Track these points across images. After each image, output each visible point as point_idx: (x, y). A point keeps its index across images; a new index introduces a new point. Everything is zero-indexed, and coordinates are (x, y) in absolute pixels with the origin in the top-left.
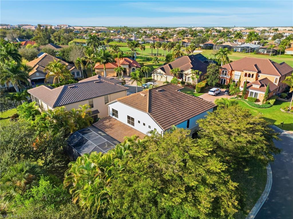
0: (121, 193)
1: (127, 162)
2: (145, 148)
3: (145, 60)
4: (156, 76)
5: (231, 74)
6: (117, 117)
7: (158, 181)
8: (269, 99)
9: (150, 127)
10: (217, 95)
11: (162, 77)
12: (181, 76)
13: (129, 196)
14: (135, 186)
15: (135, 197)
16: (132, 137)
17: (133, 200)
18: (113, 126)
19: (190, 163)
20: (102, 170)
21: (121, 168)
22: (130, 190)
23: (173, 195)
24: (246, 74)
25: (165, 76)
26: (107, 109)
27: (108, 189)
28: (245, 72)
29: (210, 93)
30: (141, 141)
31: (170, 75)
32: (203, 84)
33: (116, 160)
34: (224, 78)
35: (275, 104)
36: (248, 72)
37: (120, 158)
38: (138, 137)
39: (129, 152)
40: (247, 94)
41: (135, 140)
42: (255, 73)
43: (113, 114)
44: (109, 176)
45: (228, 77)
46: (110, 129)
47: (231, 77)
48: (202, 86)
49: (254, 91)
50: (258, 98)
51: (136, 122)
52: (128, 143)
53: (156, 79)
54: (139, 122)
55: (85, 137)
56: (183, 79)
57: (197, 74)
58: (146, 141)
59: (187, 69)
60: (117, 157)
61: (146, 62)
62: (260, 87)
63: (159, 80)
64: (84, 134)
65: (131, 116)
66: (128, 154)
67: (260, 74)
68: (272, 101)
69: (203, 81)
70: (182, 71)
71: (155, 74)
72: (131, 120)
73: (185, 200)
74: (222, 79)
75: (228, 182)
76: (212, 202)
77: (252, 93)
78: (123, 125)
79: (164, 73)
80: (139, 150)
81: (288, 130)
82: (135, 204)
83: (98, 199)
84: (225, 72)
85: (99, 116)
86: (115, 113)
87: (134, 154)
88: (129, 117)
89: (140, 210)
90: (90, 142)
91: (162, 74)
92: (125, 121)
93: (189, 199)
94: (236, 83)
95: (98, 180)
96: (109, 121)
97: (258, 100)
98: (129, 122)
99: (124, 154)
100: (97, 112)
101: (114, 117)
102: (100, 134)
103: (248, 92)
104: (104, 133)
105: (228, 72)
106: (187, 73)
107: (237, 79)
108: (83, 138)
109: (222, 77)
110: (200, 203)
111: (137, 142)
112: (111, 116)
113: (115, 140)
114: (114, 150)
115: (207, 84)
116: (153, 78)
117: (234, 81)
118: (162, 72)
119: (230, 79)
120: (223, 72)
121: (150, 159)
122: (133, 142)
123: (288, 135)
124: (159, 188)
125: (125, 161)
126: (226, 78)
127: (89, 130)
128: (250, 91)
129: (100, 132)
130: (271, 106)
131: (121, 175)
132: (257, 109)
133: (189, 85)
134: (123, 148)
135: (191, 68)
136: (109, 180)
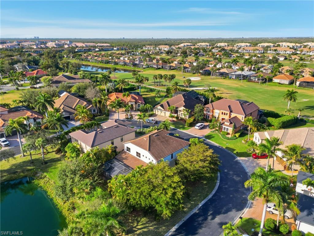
0: (136, 192)
1: (138, 179)
2: (146, 172)
3: (149, 91)
4: (157, 111)
5: (213, 112)
6: (130, 152)
7: (151, 186)
8: (236, 133)
9: (149, 159)
10: (201, 129)
11: (161, 112)
12: (176, 112)
13: (139, 193)
14: (141, 189)
15: (141, 193)
16: (140, 166)
17: (141, 195)
18: (128, 158)
19: (166, 178)
20: (126, 183)
21: (135, 182)
22: (139, 191)
23: (156, 192)
24: (222, 113)
25: (164, 112)
26: (123, 146)
27: (129, 191)
28: (222, 111)
29: (196, 127)
30: (144, 168)
31: (167, 111)
32: (192, 120)
33: (132, 178)
34: (208, 114)
35: (240, 136)
36: (224, 112)
37: (134, 177)
38: (143, 166)
39: (138, 174)
40: (222, 129)
41: (141, 167)
42: (228, 113)
43: (127, 150)
44: (129, 186)
45: (211, 114)
46: (126, 160)
47: (213, 114)
48: (190, 122)
49: (226, 127)
50: (229, 132)
51: (141, 156)
52: (138, 169)
53: (157, 113)
54: (143, 156)
55: (113, 165)
56: (177, 114)
57: (187, 111)
58: (147, 168)
59: (180, 106)
60: (132, 177)
61: (149, 92)
62: (230, 124)
63: (159, 114)
64: (112, 164)
65: (139, 152)
66: (138, 175)
67: (232, 113)
68: (237, 135)
69: (192, 117)
70: (177, 108)
71: (156, 110)
72: (138, 154)
73: (162, 193)
74: (207, 115)
75: (181, 186)
76: (172, 194)
77: (225, 128)
78: (134, 157)
79: (163, 109)
80: (143, 173)
81: (240, 157)
82: (142, 196)
83: (125, 195)
84: (208, 110)
85: (118, 150)
86: (129, 149)
87: (141, 175)
88: (137, 153)
89: (143, 199)
90: (116, 168)
91: (162, 110)
92: (135, 155)
93: (163, 193)
94: (217, 118)
95: (124, 188)
96: (125, 155)
97: (228, 134)
98: (137, 155)
99: (136, 175)
100: (116, 147)
101: (128, 152)
102: (120, 164)
103: (222, 127)
104: (123, 162)
105: (211, 110)
106: (180, 110)
107: (217, 115)
108: (111, 166)
109: (206, 114)
110: (168, 194)
111: (142, 169)
112: (126, 151)
113: (129, 167)
114: (131, 173)
115: (194, 120)
116: (154, 112)
117: (215, 117)
118: (161, 108)
119: (212, 116)
120: (207, 110)
121: (148, 177)
122: (140, 169)
123: (239, 160)
124: (152, 189)
125: (137, 178)
126: (209, 114)
127: (114, 161)
128: (224, 126)
129: (120, 162)
130: (237, 138)
131: (136, 184)
132: (226, 141)
133: (182, 119)
134: (135, 172)
135: (184, 106)
136: (130, 187)
